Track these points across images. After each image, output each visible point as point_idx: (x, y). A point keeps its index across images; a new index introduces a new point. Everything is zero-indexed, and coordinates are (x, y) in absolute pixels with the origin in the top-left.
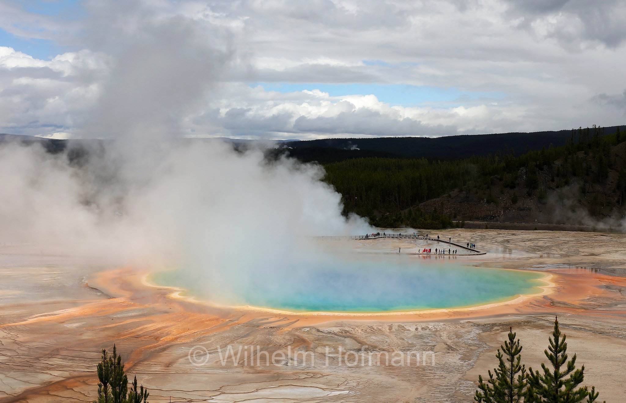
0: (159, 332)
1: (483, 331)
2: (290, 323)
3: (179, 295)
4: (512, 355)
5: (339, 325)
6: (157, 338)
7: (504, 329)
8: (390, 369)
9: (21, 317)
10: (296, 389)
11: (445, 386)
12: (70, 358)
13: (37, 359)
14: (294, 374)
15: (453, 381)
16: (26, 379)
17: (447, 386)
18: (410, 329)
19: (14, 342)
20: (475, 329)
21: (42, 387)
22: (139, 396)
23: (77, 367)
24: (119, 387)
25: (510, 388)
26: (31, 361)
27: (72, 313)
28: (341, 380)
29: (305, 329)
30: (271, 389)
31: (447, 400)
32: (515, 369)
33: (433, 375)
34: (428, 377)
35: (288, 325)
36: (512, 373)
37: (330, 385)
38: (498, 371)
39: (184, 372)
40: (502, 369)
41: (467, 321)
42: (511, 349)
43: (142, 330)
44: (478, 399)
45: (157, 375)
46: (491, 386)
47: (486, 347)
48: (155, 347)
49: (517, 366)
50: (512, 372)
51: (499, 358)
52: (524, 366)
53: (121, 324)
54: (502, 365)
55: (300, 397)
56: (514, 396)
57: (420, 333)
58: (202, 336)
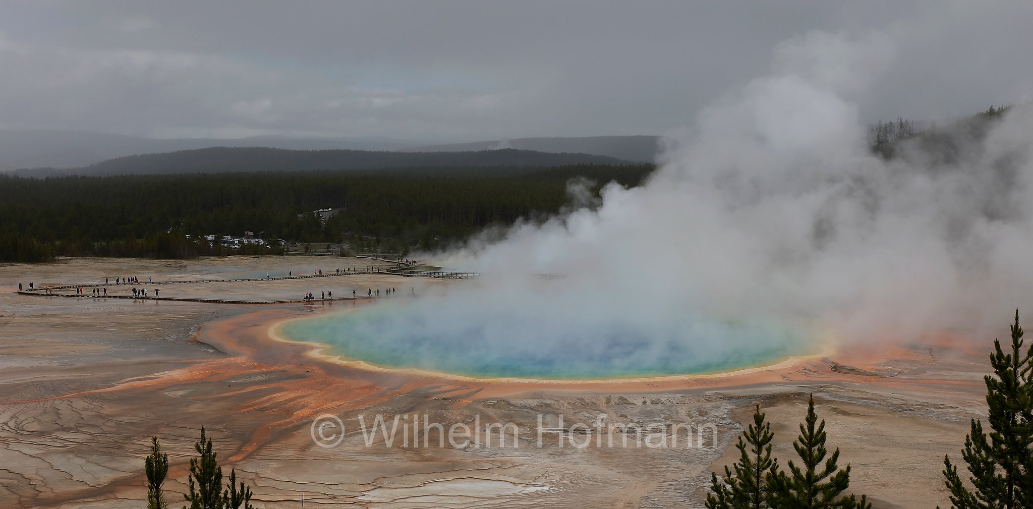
0: (292, 403)
1: (736, 406)
2: (470, 392)
3: (321, 353)
4: (759, 445)
5: (537, 396)
6: (289, 412)
7: (765, 404)
8: (607, 457)
9: (107, 382)
10: (477, 483)
11: (682, 481)
12: (172, 437)
13: (128, 438)
14: (474, 462)
15: (694, 475)
16: (114, 465)
17: (685, 481)
18: (635, 402)
19: (97, 416)
20: (724, 404)
21: (135, 477)
22: (238, 496)
23: (182, 449)
24: (210, 484)
25: (756, 490)
26: (120, 441)
27: (175, 376)
28: (539, 471)
29: (490, 401)
30: (444, 483)
31: (684, 501)
32: (763, 464)
33: (666, 466)
34: (659, 470)
35: (467, 396)
36: (758, 470)
37: (524, 479)
38: (739, 467)
39: (325, 458)
40: (744, 464)
41: (714, 392)
42: (758, 436)
43: (269, 400)
44: (711, 505)
45: (289, 461)
46: (729, 487)
47: (740, 428)
48: (286, 424)
49: (766, 460)
50: (758, 468)
51: (740, 448)
52: (775, 460)
53: (241, 392)
54: (745, 457)
55: (483, 494)
56: (760, 502)
57: (648, 409)
58: (350, 410)
